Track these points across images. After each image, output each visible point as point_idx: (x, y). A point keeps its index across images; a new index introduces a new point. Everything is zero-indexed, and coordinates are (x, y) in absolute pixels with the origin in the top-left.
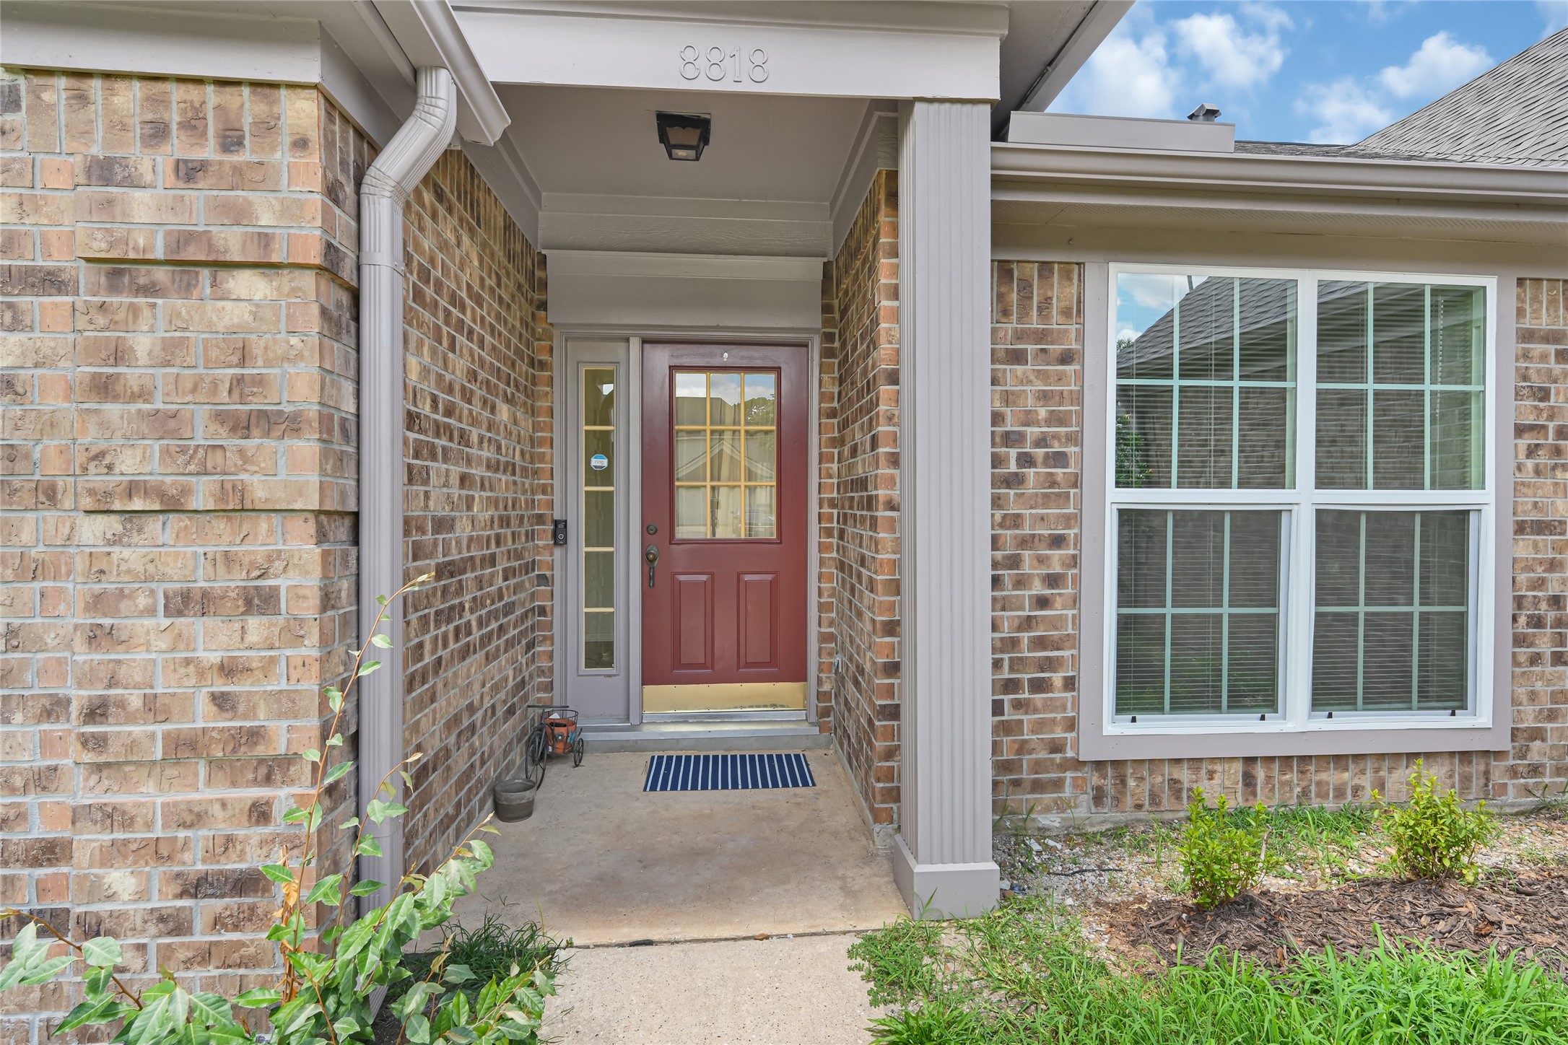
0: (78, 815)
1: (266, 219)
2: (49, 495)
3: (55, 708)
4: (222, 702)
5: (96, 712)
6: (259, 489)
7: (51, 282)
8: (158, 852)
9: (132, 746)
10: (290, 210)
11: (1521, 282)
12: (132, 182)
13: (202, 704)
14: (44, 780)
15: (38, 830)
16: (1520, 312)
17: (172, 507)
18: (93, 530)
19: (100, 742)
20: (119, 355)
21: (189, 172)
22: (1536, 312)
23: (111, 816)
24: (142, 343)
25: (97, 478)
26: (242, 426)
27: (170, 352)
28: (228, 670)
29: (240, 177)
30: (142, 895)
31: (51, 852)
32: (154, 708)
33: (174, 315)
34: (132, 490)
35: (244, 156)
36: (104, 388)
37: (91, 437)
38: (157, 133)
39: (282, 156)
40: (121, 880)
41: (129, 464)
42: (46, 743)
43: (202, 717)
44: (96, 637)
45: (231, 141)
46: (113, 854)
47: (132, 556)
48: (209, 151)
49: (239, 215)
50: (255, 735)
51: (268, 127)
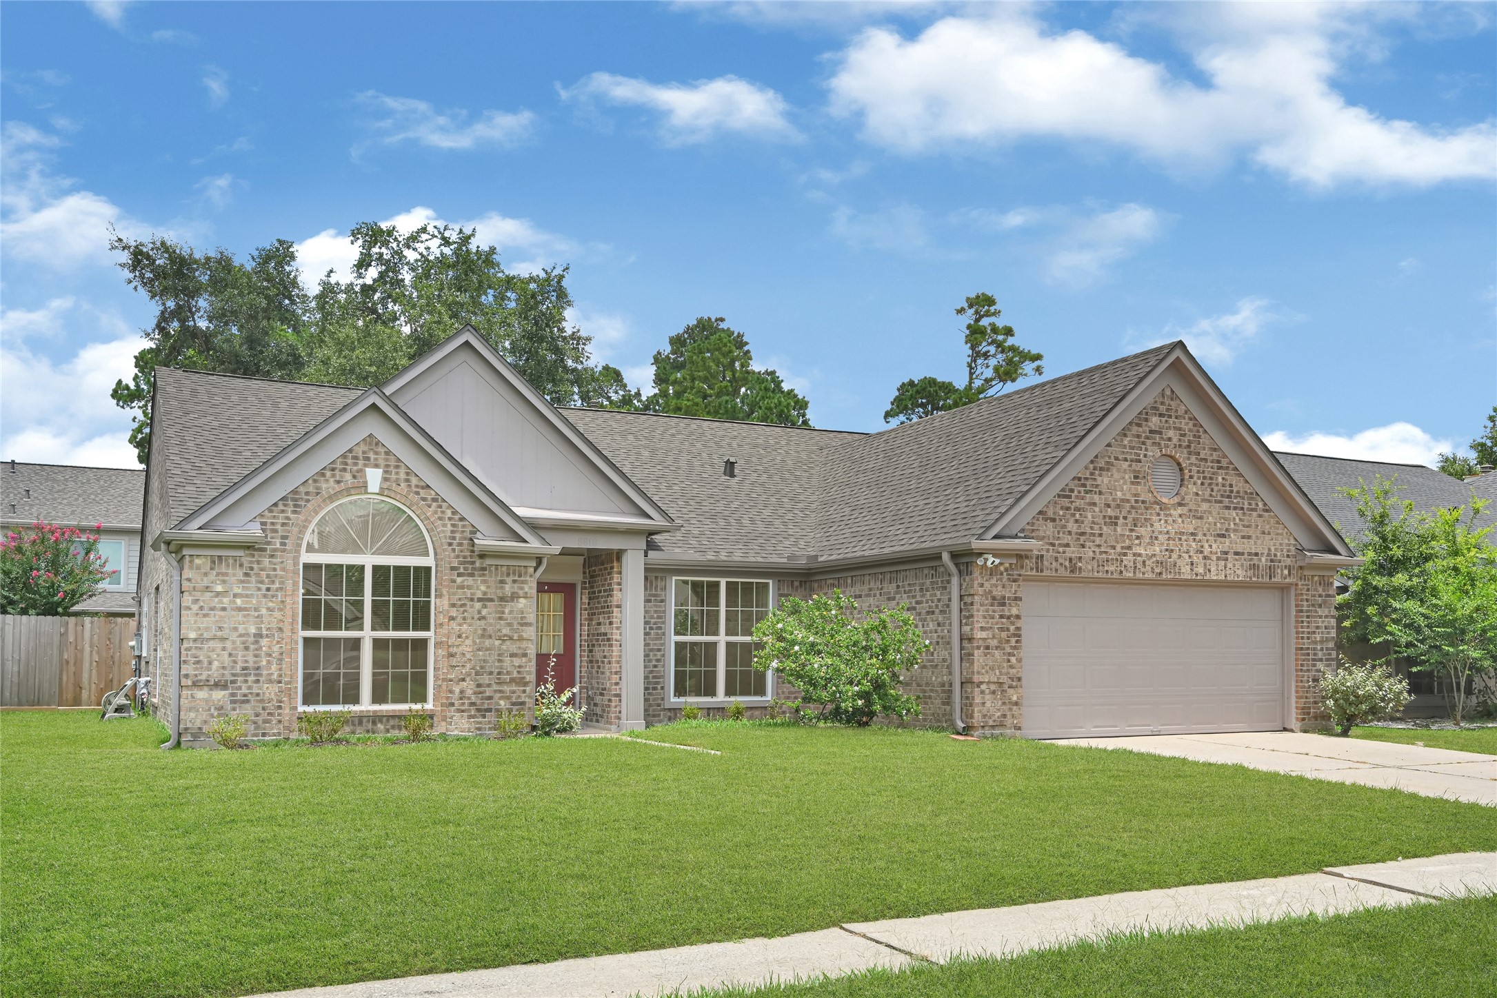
0: (495, 691)
1: (526, 590)
2: (490, 637)
3: (491, 673)
4: (518, 672)
5: (499, 673)
6: (525, 635)
7: (491, 600)
8: (508, 698)
9: (505, 679)
10: (530, 588)
11: (779, 581)
12: (506, 583)
13: (515, 672)
14: (489, 685)
15: (487, 694)
16: (779, 589)
17: (511, 638)
18: (497, 643)
19: (499, 679)
20: (503, 613)
21: (514, 581)
22: (784, 590)
23: (500, 691)
24: (507, 611)
25: (499, 634)
26: (522, 625)
27: (511, 612)
28: (520, 667)
29: (523, 582)
30: (505, 705)
31: (490, 698)
32: (508, 673)
33: (512, 607)
34: (505, 635)
35: (522, 579)
36: (500, 618)
37: (498, 627)
38: (508, 575)
39: (528, 578)
40: (502, 702)
41: (504, 631)
42: (490, 679)
43: (515, 675)
44: (500, 661)
45: (520, 576)
46: (501, 698)
47: (504, 647)
48: (516, 578)
49: (522, 589)
50: (524, 678)
51: (526, 573)
